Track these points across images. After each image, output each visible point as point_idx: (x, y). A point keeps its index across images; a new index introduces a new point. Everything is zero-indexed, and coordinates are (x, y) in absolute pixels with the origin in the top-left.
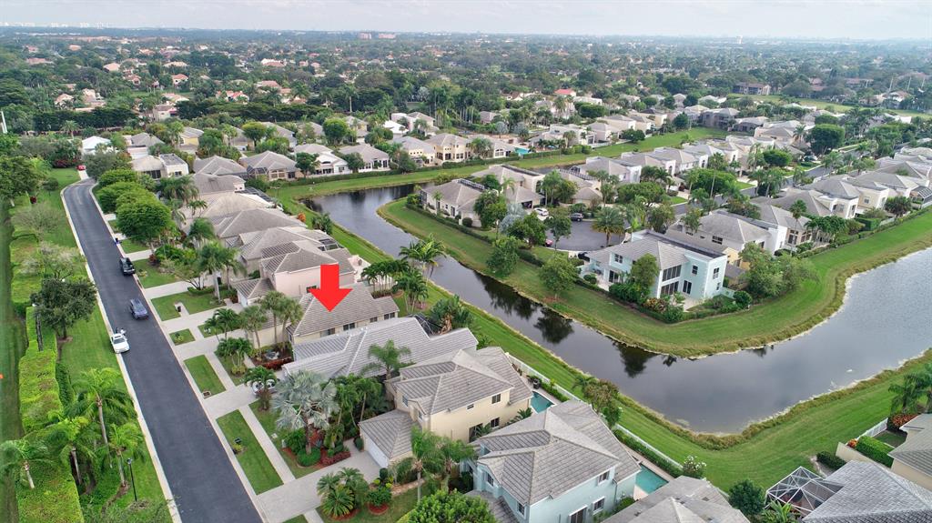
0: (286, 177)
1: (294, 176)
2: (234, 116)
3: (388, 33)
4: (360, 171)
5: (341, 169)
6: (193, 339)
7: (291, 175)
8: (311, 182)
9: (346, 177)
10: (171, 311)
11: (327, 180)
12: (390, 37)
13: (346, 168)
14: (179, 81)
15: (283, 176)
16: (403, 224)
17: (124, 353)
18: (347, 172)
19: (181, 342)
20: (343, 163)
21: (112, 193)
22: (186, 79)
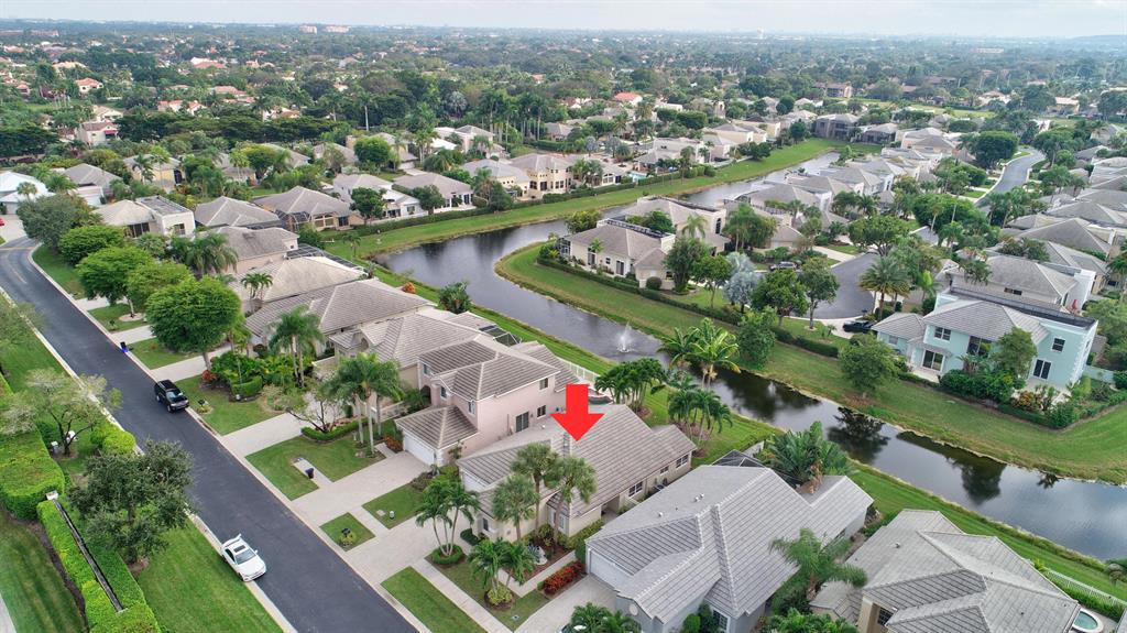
0: (336, 224)
1: (346, 223)
2: (213, 137)
3: (338, 26)
4: (436, 211)
5: (411, 210)
6: (371, 536)
7: (343, 221)
8: (375, 230)
9: (421, 221)
10: (296, 480)
11: (396, 226)
12: (342, 30)
13: (417, 208)
14: (88, 88)
15: (332, 223)
16: (551, 290)
17: (259, 579)
18: (420, 213)
19: (354, 545)
20: (412, 201)
21: (105, 268)
22: (98, 85)
